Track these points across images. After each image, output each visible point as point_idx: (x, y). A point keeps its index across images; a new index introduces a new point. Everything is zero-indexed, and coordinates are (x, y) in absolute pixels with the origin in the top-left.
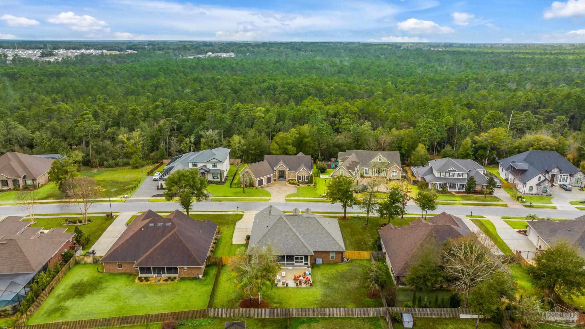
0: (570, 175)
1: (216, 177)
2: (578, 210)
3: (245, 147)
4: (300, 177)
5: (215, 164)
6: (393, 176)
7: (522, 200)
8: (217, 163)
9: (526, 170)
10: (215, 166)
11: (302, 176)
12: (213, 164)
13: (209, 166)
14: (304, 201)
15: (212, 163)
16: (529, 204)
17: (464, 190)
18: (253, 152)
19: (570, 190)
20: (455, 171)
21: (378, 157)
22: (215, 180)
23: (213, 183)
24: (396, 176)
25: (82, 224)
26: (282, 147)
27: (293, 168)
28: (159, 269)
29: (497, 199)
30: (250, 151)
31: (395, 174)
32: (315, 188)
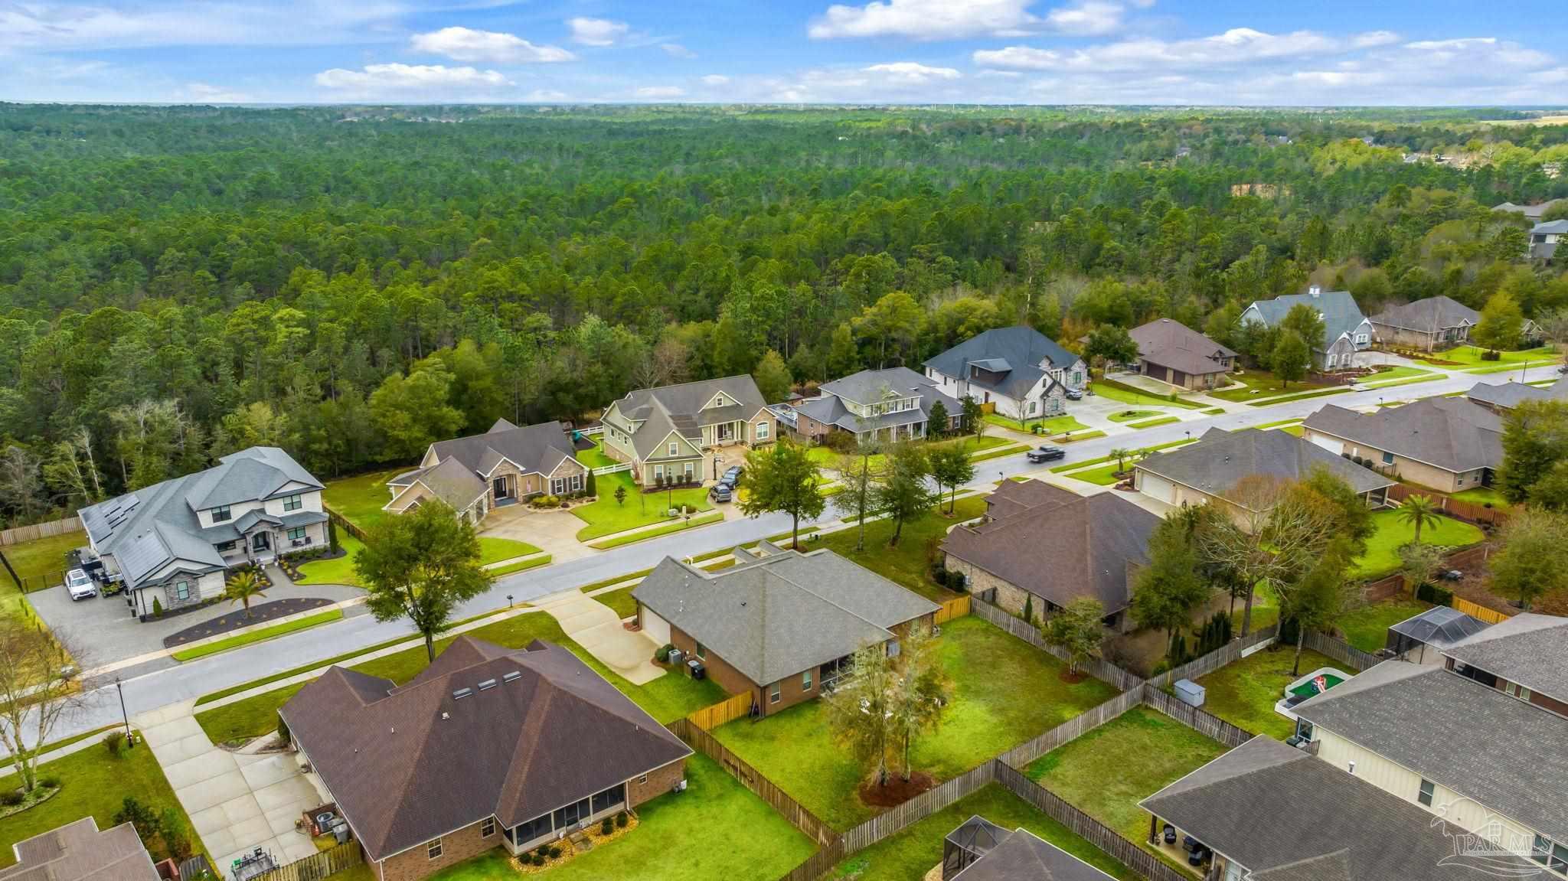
0: (1065, 369)
1: (303, 540)
2: (1134, 430)
3: (296, 436)
4: (559, 482)
5: (296, 499)
6: (760, 435)
7: (1043, 432)
8: (299, 493)
9: (1009, 372)
10: (292, 506)
11: (565, 480)
12: (288, 500)
13: (276, 510)
14: (641, 538)
15: (283, 496)
16: (1064, 435)
17: (923, 434)
18: (325, 446)
19: (1078, 399)
20: (897, 396)
21: (717, 396)
22: (299, 549)
23: (308, 559)
24: (765, 434)
25: (28, 805)
26: (422, 413)
27: (536, 463)
28: (571, 809)
29: (996, 441)
30: (316, 446)
31: (763, 429)
32: (621, 502)
